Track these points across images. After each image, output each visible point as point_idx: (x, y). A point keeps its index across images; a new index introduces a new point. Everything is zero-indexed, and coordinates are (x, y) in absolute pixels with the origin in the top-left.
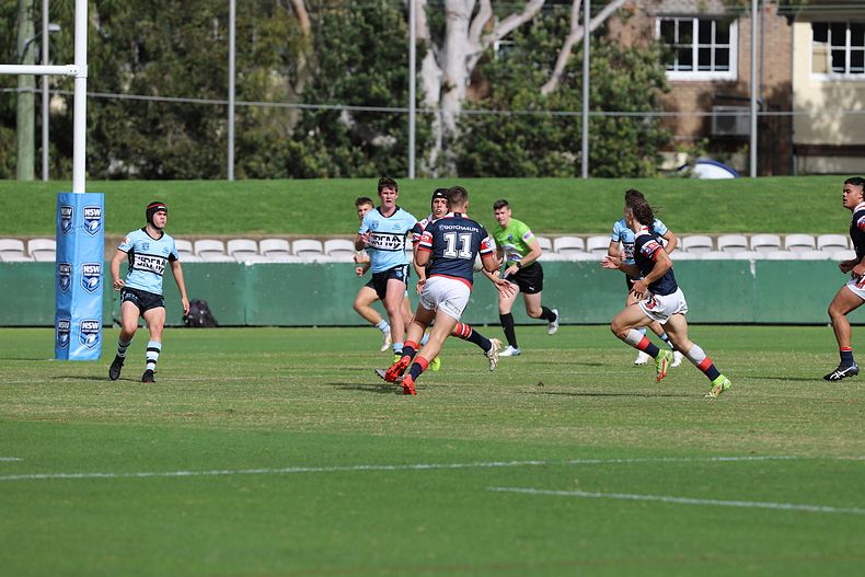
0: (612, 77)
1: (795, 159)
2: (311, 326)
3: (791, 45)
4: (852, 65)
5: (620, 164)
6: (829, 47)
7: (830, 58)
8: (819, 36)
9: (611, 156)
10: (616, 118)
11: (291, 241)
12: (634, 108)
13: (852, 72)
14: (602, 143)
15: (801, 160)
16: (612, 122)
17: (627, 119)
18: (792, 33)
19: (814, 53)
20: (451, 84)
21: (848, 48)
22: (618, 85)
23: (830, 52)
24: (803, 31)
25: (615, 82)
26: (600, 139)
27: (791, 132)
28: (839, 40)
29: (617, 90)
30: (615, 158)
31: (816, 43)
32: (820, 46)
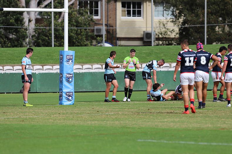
0: (78, 17)
1: (117, 41)
2: (56, 92)
3: (116, 8)
4: (133, 14)
5: (82, 43)
6: (126, 9)
7: (126, 12)
8: (123, 6)
9: (79, 41)
10: (81, 29)
11: (43, 66)
12: (85, 26)
13: (133, 16)
14: (76, 37)
15: (119, 42)
16: (79, 30)
17: (83, 30)
18: (116, 5)
19: (122, 11)
20: (31, 20)
21: (132, 9)
22: (80, 20)
23: (126, 11)
24: (119, 5)
25: (79, 19)
26: (76, 36)
27: (116, 34)
28: (129, 7)
29: (80, 21)
30: (80, 41)
31: (122, 8)
32: (124, 9)
